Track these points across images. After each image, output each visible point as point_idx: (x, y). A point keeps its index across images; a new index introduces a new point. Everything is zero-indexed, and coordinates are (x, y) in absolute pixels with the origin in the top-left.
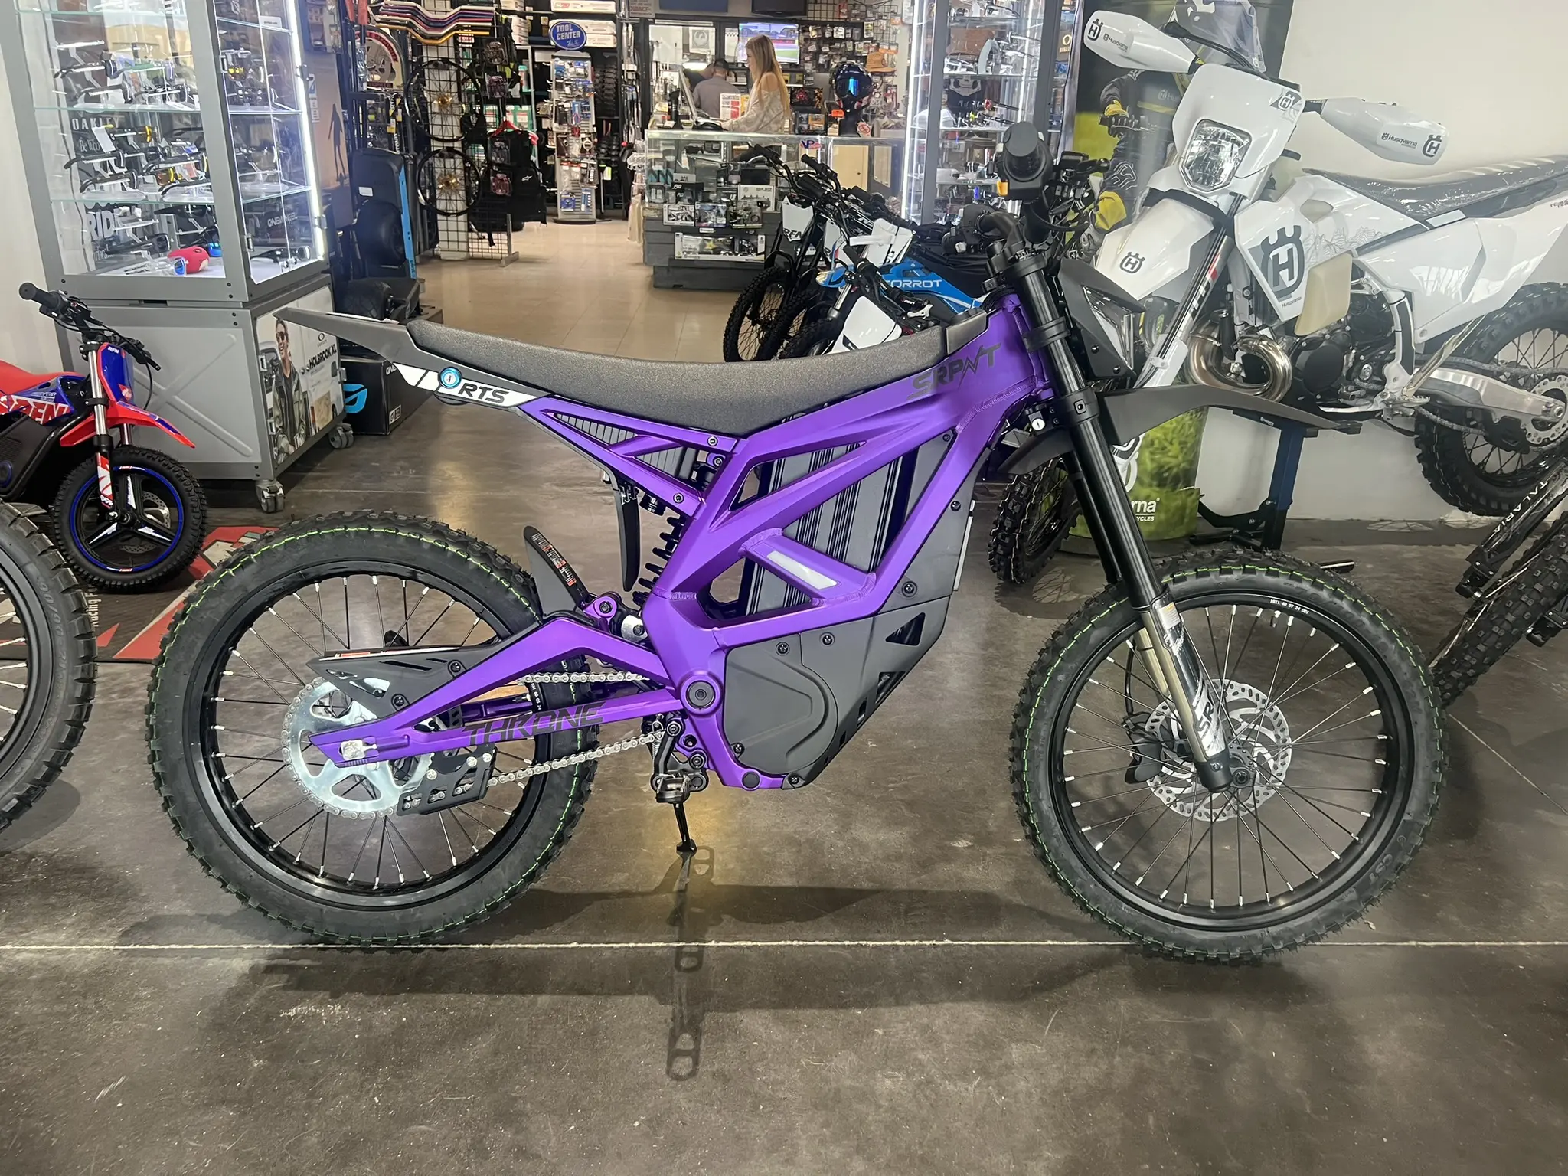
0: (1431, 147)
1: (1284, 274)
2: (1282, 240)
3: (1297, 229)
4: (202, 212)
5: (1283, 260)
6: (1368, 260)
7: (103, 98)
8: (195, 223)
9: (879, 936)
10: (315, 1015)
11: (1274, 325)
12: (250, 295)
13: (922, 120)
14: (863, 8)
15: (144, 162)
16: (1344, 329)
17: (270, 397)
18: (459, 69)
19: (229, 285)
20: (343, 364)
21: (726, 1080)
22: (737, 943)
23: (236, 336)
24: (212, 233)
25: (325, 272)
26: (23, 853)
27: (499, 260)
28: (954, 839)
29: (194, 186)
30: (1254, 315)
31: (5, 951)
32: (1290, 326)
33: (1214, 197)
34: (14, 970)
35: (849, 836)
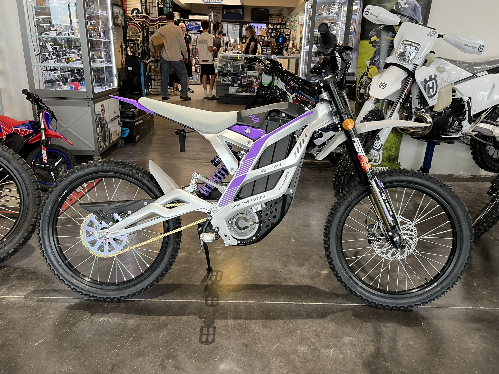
0: (481, 49)
1: (431, 90)
2: (431, 79)
3: (435, 76)
4: (80, 71)
5: (431, 86)
6: (457, 87)
7: (50, 34)
8: (77, 76)
9: (298, 301)
10: (108, 321)
11: (426, 108)
12: (94, 96)
13: (306, 49)
14: (286, 19)
15: (62, 55)
16: (449, 110)
17: (98, 129)
19: (87, 93)
21: (247, 346)
22: (249, 302)
23: (88, 109)
24: (82, 79)
25: (117, 92)
26: (14, 267)
28: (322, 271)
29: (77, 62)
30: (419, 105)
31: (7, 298)
32: (432, 108)
33: (407, 65)
34: (9, 304)
35: (286, 268)
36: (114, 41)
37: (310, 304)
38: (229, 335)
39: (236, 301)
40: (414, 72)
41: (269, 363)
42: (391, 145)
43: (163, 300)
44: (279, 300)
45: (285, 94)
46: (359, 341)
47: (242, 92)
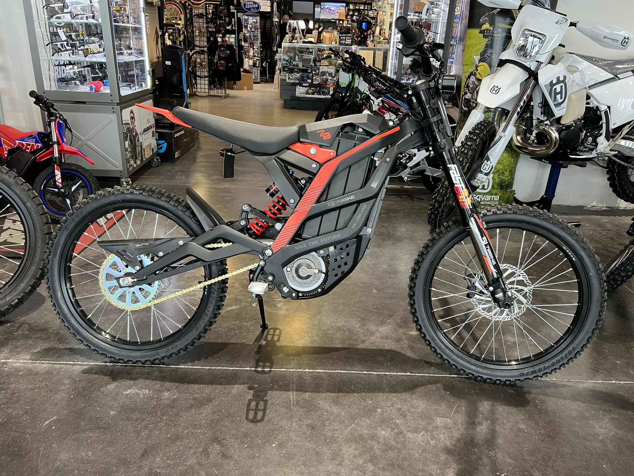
0: (625, 42)
1: (558, 96)
2: (558, 82)
3: (565, 77)
4: (102, 66)
5: (558, 90)
6: (592, 92)
7: (62, 18)
8: (99, 72)
9: (379, 370)
10: (138, 394)
11: (551, 120)
12: (120, 100)
13: (397, 38)
15: (78, 45)
16: (581, 122)
18: (207, 18)
19: (111, 96)
20: (157, 132)
21: (313, 428)
22: (318, 371)
23: (113, 117)
24: (105, 77)
25: (150, 93)
26: (19, 323)
27: (221, 97)
28: (410, 331)
29: (98, 54)
30: (543, 115)
31: (9, 362)
32: (558, 120)
33: (528, 63)
34: (12, 370)
35: (365, 328)
36: (146, 27)
37: (394, 375)
38: (290, 414)
39: (300, 370)
40: (537, 73)
41: (340, 450)
42: (504, 167)
43: (208, 368)
44: (355, 369)
45: (368, 99)
46: (455, 423)
47: (313, 94)
